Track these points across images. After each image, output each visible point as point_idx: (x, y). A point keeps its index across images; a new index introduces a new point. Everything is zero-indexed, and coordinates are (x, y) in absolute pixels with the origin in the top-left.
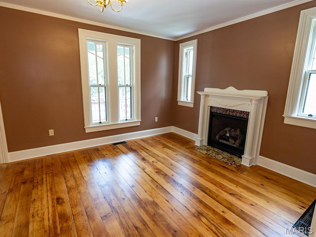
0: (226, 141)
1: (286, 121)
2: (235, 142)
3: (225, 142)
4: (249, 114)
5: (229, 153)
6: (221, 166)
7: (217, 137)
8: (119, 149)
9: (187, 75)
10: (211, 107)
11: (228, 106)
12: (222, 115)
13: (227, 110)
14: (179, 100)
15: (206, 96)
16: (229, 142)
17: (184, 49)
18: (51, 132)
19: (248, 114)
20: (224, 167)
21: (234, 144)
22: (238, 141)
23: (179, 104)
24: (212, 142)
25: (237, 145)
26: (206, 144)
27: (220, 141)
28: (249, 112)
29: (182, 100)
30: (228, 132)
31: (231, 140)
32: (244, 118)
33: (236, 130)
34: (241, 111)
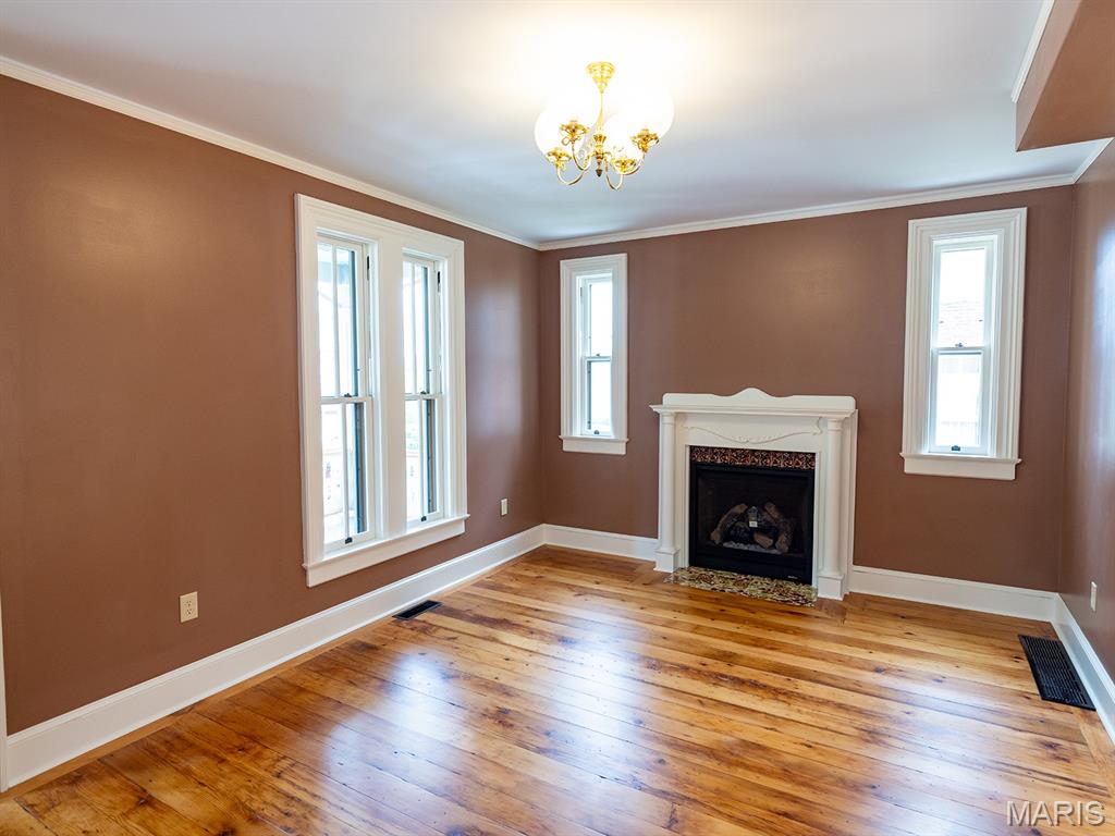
0: (745, 544)
1: (909, 468)
2: (775, 542)
3: (742, 547)
4: (814, 458)
5: (764, 575)
6: (783, 612)
7: (716, 536)
8: (446, 629)
9: (588, 355)
10: (692, 448)
11: (754, 441)
12: (734, 469)
13: (744, 453)
14: (569, 435)
15: (680, 416)
16: (758, 544)
17: (578, 278)
18: (189, 607)
19: (810, 457)
20: (792, 613)
21: (773, 546)
22: (783, 538)
23: (566, 448)
24: (702, 553)
25: (781, 550)
26: (686, 565)
27: (725, 544)
28: (814, 454)
29: (577, 433)
30: (752, 516)
31: (759, 538)
32: (800, 470)
33: (762, 509)
34: (790, 453)
